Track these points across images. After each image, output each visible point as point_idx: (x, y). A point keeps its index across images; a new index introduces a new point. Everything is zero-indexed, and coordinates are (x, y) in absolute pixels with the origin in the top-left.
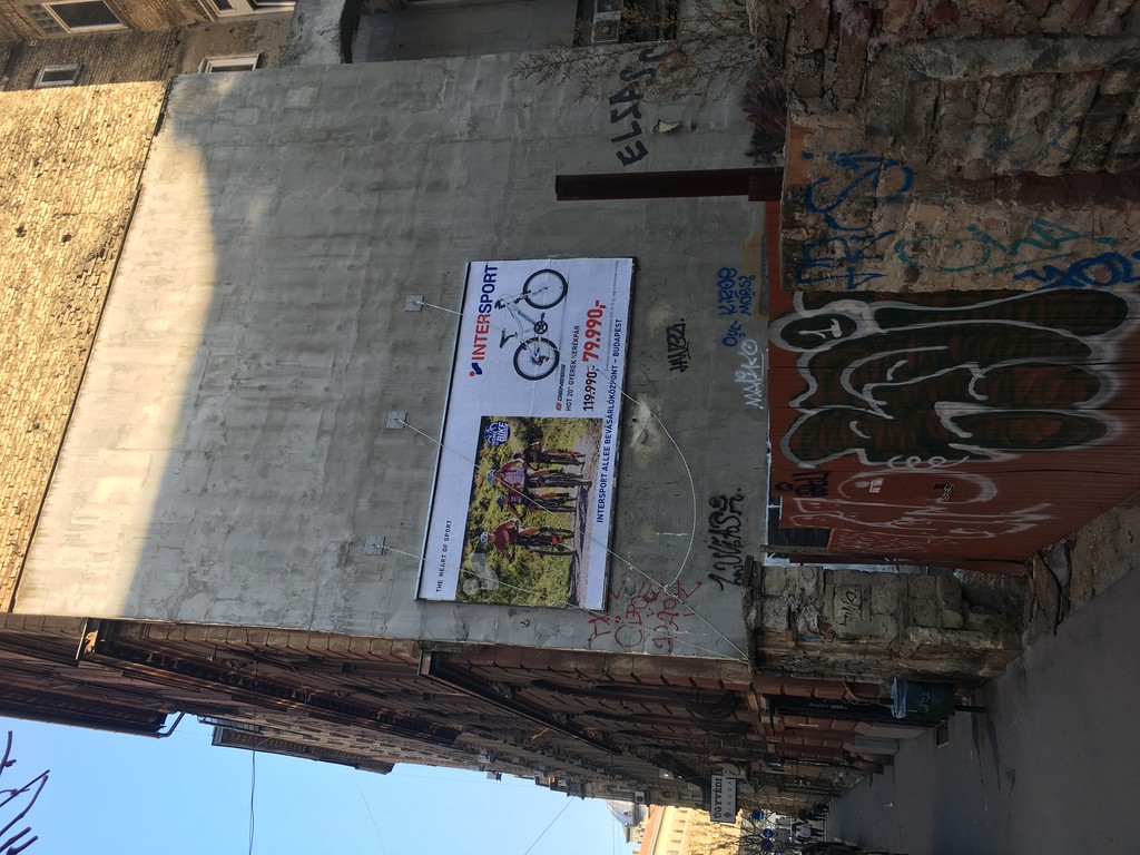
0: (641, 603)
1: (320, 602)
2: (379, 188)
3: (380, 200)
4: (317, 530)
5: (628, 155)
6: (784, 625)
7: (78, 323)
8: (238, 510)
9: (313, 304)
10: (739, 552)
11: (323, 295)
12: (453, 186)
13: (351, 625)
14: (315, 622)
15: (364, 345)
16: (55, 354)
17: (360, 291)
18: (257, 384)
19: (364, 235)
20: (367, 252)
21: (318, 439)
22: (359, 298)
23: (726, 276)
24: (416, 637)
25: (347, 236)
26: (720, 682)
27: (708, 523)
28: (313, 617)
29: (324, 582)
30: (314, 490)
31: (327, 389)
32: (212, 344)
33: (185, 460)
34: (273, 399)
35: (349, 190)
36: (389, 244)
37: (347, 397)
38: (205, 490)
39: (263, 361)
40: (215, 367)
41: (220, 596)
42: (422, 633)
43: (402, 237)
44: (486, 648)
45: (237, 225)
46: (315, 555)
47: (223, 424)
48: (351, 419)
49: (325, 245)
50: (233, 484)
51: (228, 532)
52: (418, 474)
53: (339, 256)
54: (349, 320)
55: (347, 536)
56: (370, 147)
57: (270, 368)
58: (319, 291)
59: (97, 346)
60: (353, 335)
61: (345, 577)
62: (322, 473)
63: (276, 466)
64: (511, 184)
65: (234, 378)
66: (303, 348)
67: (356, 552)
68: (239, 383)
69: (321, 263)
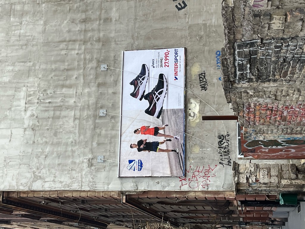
0: (196, 173)
1: (84, 180)
2: (84, 21)
3: (85, 26)
4: (79, 155)
5: (179, 7)
6: (245, 181)
8: (48, 149)
9: (65, 69)
10: (229, 154)
11: (68, 65)
12: (114, 20)
13: (96, 187)
14: (83, 187)
15: (87, 84)
17: (82, 63)
18: (48, 101)
19: (81, 40)
20: (83, 47)
21: (74, 121)
22: (82, 66)
24: (120, 190)
25: (74, 41)
26: (225, 198)
27: (218, 145)
28: (82, 186)
29: (84, 173)
30: (75, 140)
31: (75, 102)
32: (27, 86)
33: (24, 131)
34: (55, 107)
35: (73, 22)
36: (91, 44)
37: (83, 105)
38: (34, 142)
39: (48, 92)
40: (30, 95)
41: (46, 180)
42: (122, 188)
43: (96, 41)
44: (144, 192)
45: (30, 38)
46: (79, 164)
47: (37, 117)
48: (85, 113)
49: (66, 45)
50: (44, 140)
51: (46, 157)
52: (114, 132)
53: (72, 49)
54: (79, 75)
55: (90, 156)
56: (78, 4)
57: (51, 95)
58: (66, 64)
60: (82, 81)
61: (92, 171)
62: (78, 134)
63: (59, 132)
64: (136, 19)
65: (38, 99)
66: (63, 86)
67: (94, 162)
68: (40, 101)
69: (65, 52)
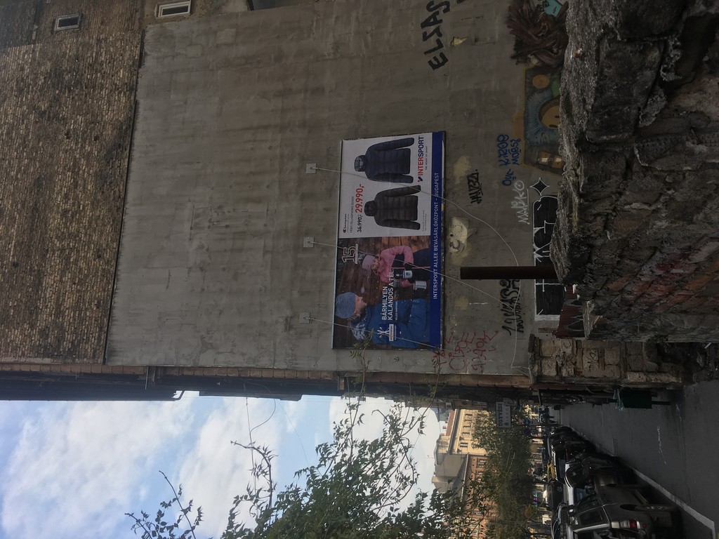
1: (278, 352)
2: (284, 93)
3: (283, 102)
4: (271, 310)
5: (435, 63)
6: (553, 373)
7: (113, 192)
8: (224, 301)
9: (251, 173)
10: (520, 312)
11: (256, 166)
12: (327, 90)
13: (297, 364)
14: (276, 363)
15: (284, 196)
16: (102, 212)
17: (278, 163)
18: (224, 224)
19: (276, 126)
20: (279, 137)
21: (264, 255)
22: (277, 167)
23: (502, 139)
24: (335, 369)
25: (266, 127)
26: (512, 386)
27: (499, 296)
28: (275, 361)
29: (278, 340)
30: (265, 287)
31: (265, 225)
32: (194, 201)
33: (189, 273)
34: (235, 233)
35: (263, 97)
36: (292, 131)
37: (278, 229)
38: (203, 290)
39: (226, 210)
40: (198, 216)
41: (220, 350)
42: (338, 367)
43: (299, 126)
44: (375, 373)
46: (271, 325)
47: (208, 250)
48: (282, 243)
49: (253, 134)
50: (219, 285)
51: (220, 314)
52: (326, 274)
53: (262, 141)
54: (273, 182)
55: (288, 313)
56: (273, 67)
57: (230, 214)
59: (127, 206)
60: (277, 191)
61: (290, 337)
62: (269, 276)
63: (242, 274)
64: (363, 87)
65: (210, 221)
66: (248, 200)
67: (294, 322)
68: (213, 224)
69: (252, 146)
